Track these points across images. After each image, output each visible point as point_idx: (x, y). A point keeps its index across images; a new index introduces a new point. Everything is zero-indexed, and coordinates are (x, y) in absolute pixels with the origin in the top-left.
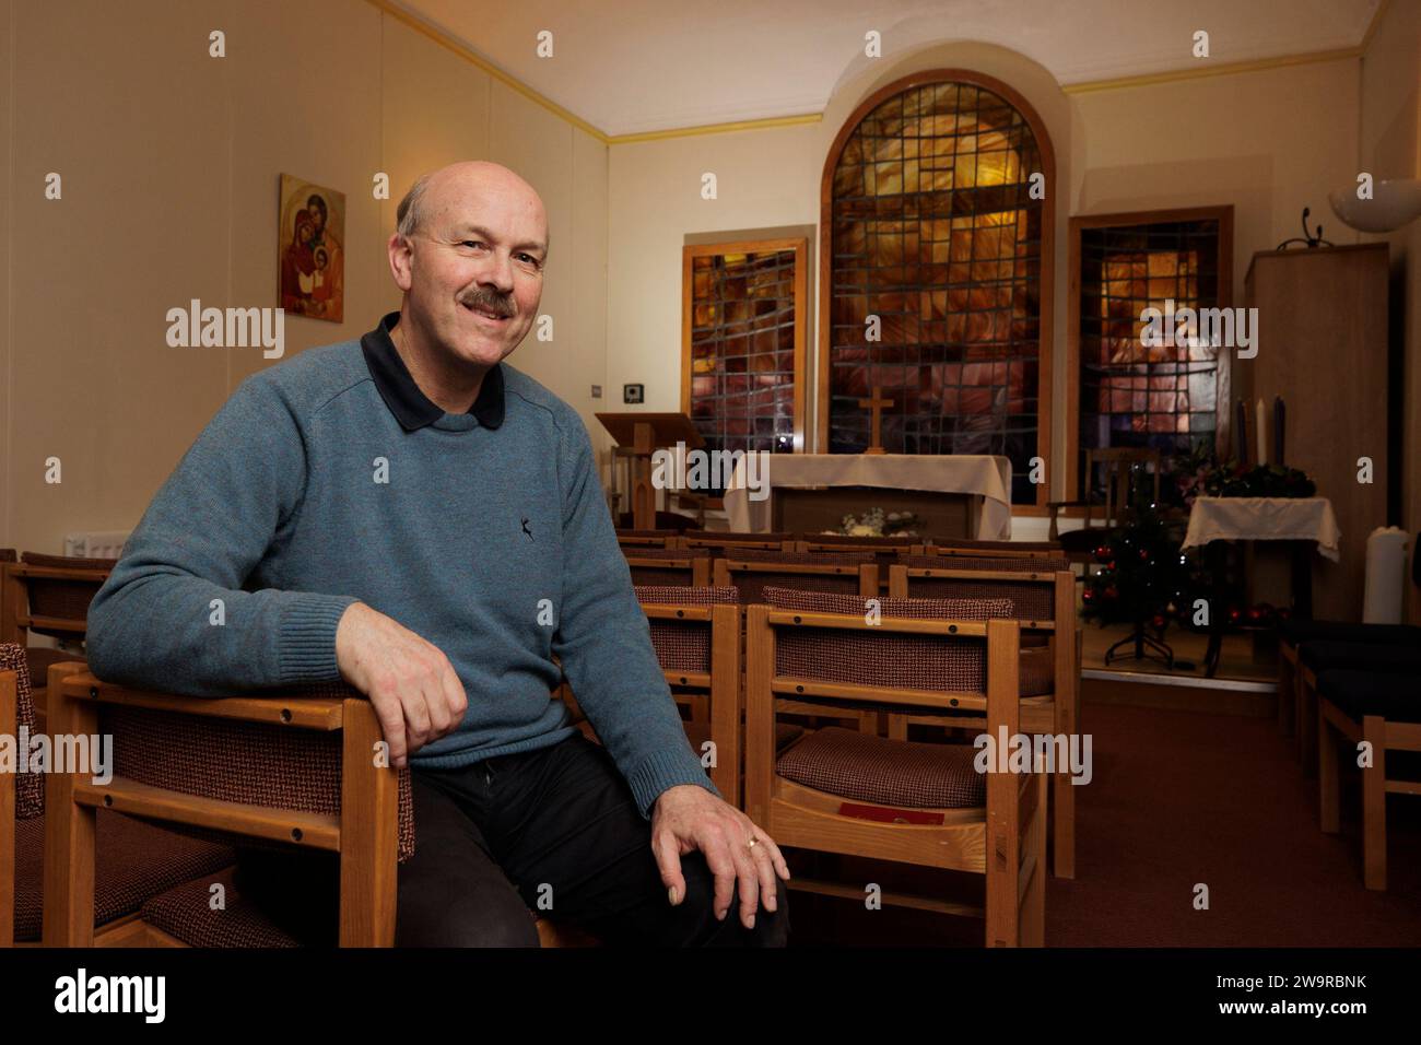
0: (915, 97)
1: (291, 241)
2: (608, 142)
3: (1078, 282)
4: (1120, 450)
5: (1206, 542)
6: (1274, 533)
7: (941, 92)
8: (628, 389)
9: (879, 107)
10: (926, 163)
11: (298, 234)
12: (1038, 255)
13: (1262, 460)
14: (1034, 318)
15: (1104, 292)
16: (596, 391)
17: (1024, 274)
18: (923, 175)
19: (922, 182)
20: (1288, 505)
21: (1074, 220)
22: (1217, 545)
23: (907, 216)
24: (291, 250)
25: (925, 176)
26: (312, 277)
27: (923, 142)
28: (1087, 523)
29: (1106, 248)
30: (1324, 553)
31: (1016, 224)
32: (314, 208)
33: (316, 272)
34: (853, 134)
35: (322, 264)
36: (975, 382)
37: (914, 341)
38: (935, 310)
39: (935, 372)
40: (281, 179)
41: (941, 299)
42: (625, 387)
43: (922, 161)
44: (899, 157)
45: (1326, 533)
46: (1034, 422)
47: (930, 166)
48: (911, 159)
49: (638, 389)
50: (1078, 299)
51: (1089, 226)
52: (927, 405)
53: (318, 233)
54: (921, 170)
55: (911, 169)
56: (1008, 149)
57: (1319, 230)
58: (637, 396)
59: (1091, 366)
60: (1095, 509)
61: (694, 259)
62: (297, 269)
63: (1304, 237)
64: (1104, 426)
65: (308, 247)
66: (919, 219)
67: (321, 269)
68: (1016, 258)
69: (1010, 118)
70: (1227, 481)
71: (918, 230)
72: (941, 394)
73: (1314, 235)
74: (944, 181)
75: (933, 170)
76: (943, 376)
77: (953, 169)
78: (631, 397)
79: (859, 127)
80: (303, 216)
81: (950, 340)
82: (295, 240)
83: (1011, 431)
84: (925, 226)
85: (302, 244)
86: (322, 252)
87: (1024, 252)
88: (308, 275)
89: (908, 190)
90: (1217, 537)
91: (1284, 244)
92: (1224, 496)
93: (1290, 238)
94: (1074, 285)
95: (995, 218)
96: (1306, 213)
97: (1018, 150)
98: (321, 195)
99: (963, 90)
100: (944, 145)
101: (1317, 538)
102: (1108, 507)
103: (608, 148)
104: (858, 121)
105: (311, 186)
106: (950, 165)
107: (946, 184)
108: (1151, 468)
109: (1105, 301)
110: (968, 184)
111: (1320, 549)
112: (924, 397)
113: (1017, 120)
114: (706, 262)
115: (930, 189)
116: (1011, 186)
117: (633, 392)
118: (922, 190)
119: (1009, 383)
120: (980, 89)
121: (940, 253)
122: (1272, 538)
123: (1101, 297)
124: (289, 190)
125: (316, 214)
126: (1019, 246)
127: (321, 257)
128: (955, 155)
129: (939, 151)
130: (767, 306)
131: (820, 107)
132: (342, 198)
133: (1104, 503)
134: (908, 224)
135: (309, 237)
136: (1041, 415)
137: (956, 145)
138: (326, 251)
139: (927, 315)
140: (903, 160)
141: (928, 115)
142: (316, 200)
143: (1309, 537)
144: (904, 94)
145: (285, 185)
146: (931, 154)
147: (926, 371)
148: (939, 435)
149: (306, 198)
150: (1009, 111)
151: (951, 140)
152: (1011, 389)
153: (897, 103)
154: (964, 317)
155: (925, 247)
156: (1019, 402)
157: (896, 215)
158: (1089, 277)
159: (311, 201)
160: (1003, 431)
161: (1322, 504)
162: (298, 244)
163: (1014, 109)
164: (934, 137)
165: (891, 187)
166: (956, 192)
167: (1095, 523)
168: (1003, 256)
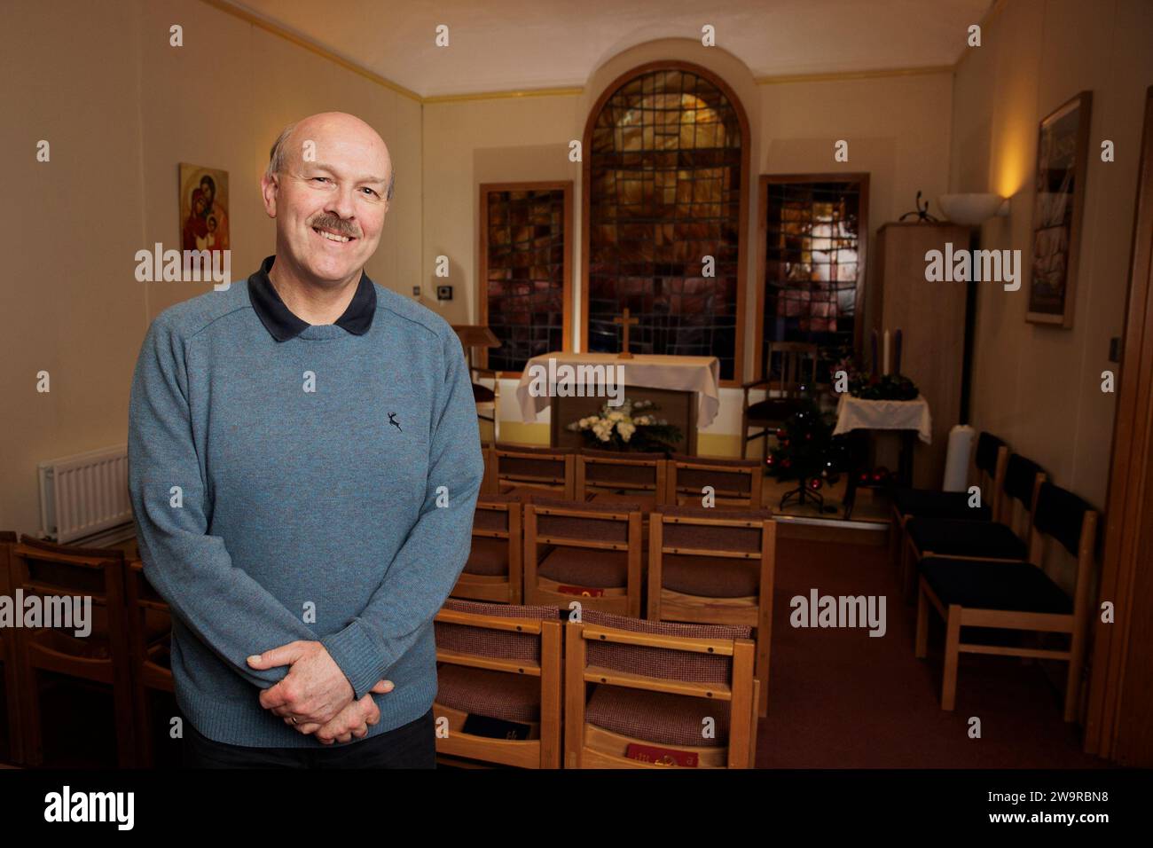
0: (651, 79)
1: (189, 214)
2: (423, 102)
3: (765, 222)
4: (791, 344)
5: (849, 430)
6: (892, 424)
7: (671, 76)
8: (441, 290)
9: (625, 85)
10: (659, 129)
11: (194, 208)
12: (738, 201)
13: (886, 372)
14: (734, 247)
15: (782, 230)
16: (417, 291)
17: (727, 215)
18: (657, 138)
19: (657, 142)
20: (901, 407)
21: (763, 178)
22: (855, 432)
23: (646, 168)
24: (190, 220)
25: (659, 139)
26: (205, 239)
27: (657, 114)
28: (768, 393)
29: (784, 198)
30: (922, 438)
31: (723, 177)
32: (205, 186)
33: (209, 235)
34: (606, 104)
35: (213, 227)
36: (693, 291)
37: (650, 260)
38: (666, 239)
39: (665, 284)
40: (180, 167)
41: (669, 230)
42: (439, 288)
43: (657, 128)
44: (640, 124)
45: (924, 427)
46: (733, 321)
47: (662, 131)
48: (648, 126)
49: (448, 289)
50: (765, 236)
51: (772, 182)
52: (658, 307)
53: (209, 205)
54: (655, 134)
55: (648, 133)
56: (717, 123)
57: (927, 204)
58: (447, 295)
59: (773, 283)
60: (772, 383)
61: (490, 194)
62: (195, 235)
63: (916, 210)
64: (780, 324)
65: (202, 216)
66: (654, 171)
67: (212, 232)
68: (723, 202)
69: (719, 99)
70: (863, 388)
71: (653, 179)
72: (668, 298)
73: (923, 209)
74: (671, 143)
75: (664, 135)
76: (670, 285)
77: (678, 135)
78: (443, 295)
79: (611, 99)
80: (197, 194)
81: (676, 260)
82: (192, 213)
83: (718, 327)
84: (658, 176)
85: (197, 214)
86: (213, 219)
87: (728, 198)
88: (203, 237)
89: (647, 148)
90: (856, 427)
91: (904, 217)
92: (863, 398)
93: (909, 211)
94: (762, 225)
95: (708, 172)
96: (919, 194)
97: (725, 123)
98: (211, 175)
99: (686, 76)
100: (672, 116)
101: (918, 428)
102: (782, 382)
103: (422, 107)
104: (610, 95)
105: (202, 169)
106: (676, 132)
107: (674, 145)
108: (811, 356)
109: (783, 236)
110: (690, 146)
111: (920, 436)
112: (657, 301)
113: (724, 101)
114: (498, 196)
115: (662, 148)
116: (719, 149)
117: (444, 291)
118: (657, 148)
119: (717, 292)
120: (698, 77)
121: (669, 196)
122: (890, 428)
123: (780, 233)
124: (186, 174)
125: (207, 190)
126: (724, 194)
127: (212, 222)
128: (680, 124)
129: (668, 121)
130: (543, 231)
131: (584, 82)
132: (225, 175)
133: (780, 379)
134: (646, 174)
135: (203, 209)
136: (738, 316)
137: (680, 117)
138: (216, 218)
139: (659, 242)
140: (643, 126)
141: (660, 93)
142: (207, 180)
143: (913, 428)
144: (642, 78)
145: (183, 171)
146: (662, 122)
147: (658, 283)
148: (668, 329)
149: (199, 178)
150: (717, 95)
151: (677, 114)
152: (718, 296)
153: (638, 83)
154: (686, 243)
155: (659, 191)
156: (723, 306)
157: (637, 167)
158: (773, 219)
159: (203, 181)
160: (712, 327)
161: (922, 406)
162: (195, 216)
163: (721, 93)
164: (665, 111)
165: (634, 145)
166: (680, 152)
167: (774, 394)
168: (713, 200)
